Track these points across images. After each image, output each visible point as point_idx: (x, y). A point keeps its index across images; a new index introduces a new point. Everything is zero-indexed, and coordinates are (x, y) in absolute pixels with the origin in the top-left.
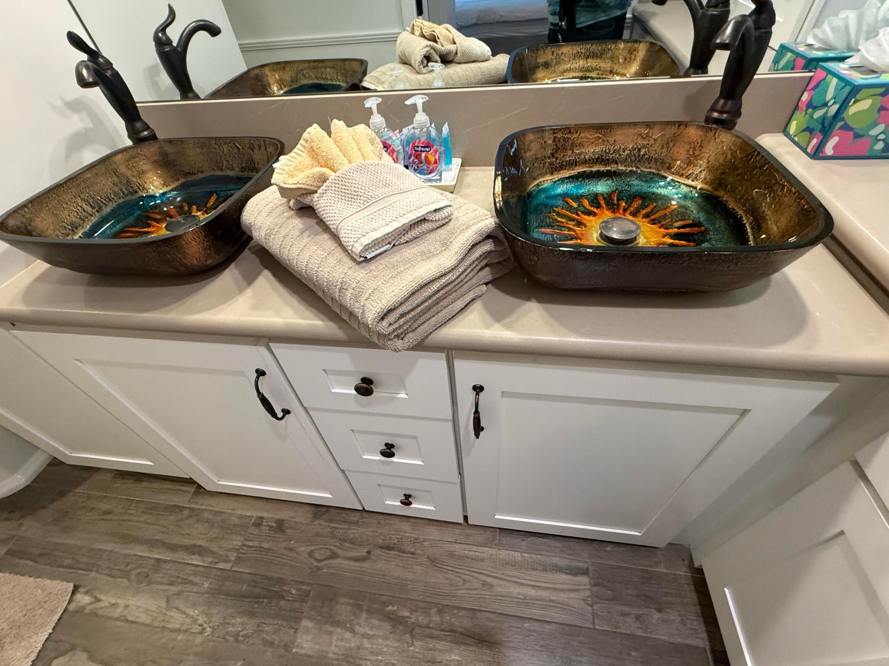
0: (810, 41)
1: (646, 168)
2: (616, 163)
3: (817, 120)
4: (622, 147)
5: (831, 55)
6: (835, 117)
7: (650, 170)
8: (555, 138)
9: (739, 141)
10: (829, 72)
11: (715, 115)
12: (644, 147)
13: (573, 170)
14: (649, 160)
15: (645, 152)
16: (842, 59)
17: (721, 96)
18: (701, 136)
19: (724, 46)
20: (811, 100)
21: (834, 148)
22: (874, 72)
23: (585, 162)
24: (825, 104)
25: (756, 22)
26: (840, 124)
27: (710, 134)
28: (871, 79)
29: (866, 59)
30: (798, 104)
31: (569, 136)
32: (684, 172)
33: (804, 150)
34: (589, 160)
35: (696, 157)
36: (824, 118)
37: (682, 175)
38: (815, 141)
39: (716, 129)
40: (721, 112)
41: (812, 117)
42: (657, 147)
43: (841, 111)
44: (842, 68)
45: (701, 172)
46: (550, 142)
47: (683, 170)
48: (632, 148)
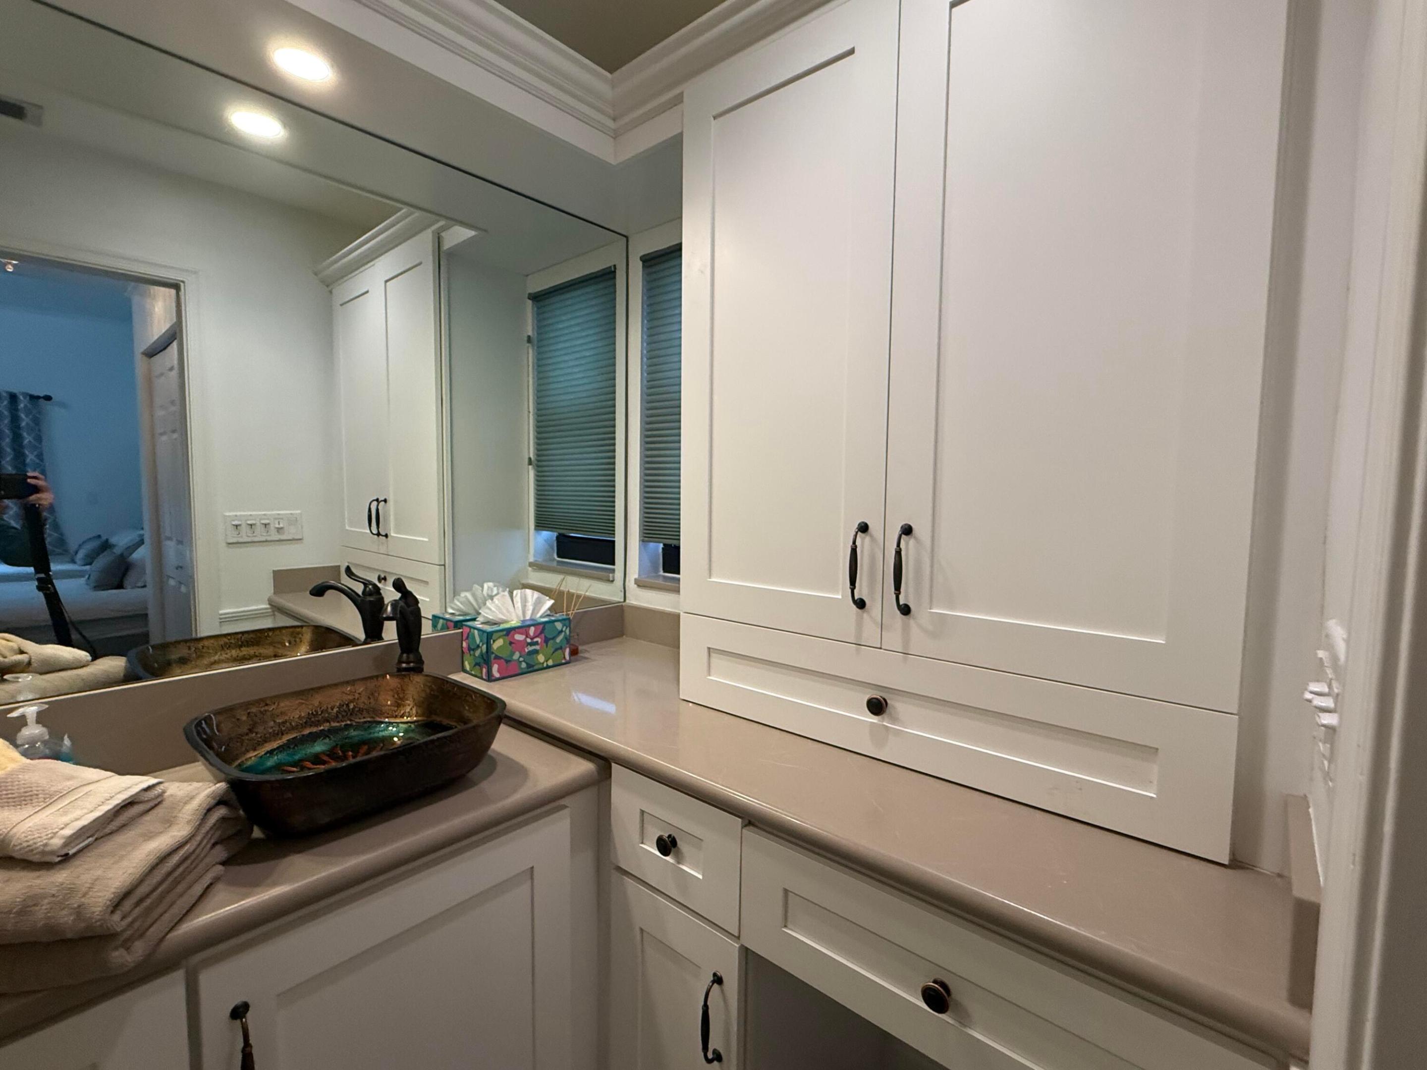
0: (451, 611)
1: (360, 719)
2: (328, 721)
3: (479, 657)
4: (329, 706)
5: (468, 618)
6: (487, 652)
7: (365, 720)
8: (249, 713)
9: (429, 679)
10: (470, 627)
11: (404, 665)
12: (351, 701)
13: (280, 739)
14: (361, 711)
15: (354, 705)
16: (474, 620)
17: (402, 653)
18: (400, 683)
19: (389, 619)
20: (469, 646)
21: (499, 671)
22: (495, 624)
23: (293, 729)
24: (478, 646)
25: (406, 603)
26: (493, 656)
27: (406, 680)
28: (495, 628)
29: (487, 617)
30: (462, 650)
31: (266, 708)
32: (397, 714)
33: (482, 678)
34: (297, 725)
35: (402, 699)
36: (482, 654)
37: (396, 717)
38: (484, 670)
39: (409, 675)
40: (408, 663)
41: (474, 655)
42: (363, 699)
43: (489, 649)
44: (477, 624)
45: (411, 709)
46: (244, 718)
47: (395, 712)
48: (340, 704)
